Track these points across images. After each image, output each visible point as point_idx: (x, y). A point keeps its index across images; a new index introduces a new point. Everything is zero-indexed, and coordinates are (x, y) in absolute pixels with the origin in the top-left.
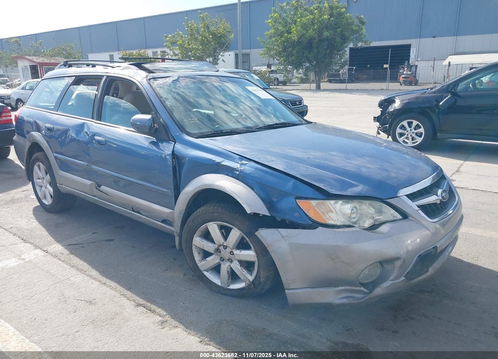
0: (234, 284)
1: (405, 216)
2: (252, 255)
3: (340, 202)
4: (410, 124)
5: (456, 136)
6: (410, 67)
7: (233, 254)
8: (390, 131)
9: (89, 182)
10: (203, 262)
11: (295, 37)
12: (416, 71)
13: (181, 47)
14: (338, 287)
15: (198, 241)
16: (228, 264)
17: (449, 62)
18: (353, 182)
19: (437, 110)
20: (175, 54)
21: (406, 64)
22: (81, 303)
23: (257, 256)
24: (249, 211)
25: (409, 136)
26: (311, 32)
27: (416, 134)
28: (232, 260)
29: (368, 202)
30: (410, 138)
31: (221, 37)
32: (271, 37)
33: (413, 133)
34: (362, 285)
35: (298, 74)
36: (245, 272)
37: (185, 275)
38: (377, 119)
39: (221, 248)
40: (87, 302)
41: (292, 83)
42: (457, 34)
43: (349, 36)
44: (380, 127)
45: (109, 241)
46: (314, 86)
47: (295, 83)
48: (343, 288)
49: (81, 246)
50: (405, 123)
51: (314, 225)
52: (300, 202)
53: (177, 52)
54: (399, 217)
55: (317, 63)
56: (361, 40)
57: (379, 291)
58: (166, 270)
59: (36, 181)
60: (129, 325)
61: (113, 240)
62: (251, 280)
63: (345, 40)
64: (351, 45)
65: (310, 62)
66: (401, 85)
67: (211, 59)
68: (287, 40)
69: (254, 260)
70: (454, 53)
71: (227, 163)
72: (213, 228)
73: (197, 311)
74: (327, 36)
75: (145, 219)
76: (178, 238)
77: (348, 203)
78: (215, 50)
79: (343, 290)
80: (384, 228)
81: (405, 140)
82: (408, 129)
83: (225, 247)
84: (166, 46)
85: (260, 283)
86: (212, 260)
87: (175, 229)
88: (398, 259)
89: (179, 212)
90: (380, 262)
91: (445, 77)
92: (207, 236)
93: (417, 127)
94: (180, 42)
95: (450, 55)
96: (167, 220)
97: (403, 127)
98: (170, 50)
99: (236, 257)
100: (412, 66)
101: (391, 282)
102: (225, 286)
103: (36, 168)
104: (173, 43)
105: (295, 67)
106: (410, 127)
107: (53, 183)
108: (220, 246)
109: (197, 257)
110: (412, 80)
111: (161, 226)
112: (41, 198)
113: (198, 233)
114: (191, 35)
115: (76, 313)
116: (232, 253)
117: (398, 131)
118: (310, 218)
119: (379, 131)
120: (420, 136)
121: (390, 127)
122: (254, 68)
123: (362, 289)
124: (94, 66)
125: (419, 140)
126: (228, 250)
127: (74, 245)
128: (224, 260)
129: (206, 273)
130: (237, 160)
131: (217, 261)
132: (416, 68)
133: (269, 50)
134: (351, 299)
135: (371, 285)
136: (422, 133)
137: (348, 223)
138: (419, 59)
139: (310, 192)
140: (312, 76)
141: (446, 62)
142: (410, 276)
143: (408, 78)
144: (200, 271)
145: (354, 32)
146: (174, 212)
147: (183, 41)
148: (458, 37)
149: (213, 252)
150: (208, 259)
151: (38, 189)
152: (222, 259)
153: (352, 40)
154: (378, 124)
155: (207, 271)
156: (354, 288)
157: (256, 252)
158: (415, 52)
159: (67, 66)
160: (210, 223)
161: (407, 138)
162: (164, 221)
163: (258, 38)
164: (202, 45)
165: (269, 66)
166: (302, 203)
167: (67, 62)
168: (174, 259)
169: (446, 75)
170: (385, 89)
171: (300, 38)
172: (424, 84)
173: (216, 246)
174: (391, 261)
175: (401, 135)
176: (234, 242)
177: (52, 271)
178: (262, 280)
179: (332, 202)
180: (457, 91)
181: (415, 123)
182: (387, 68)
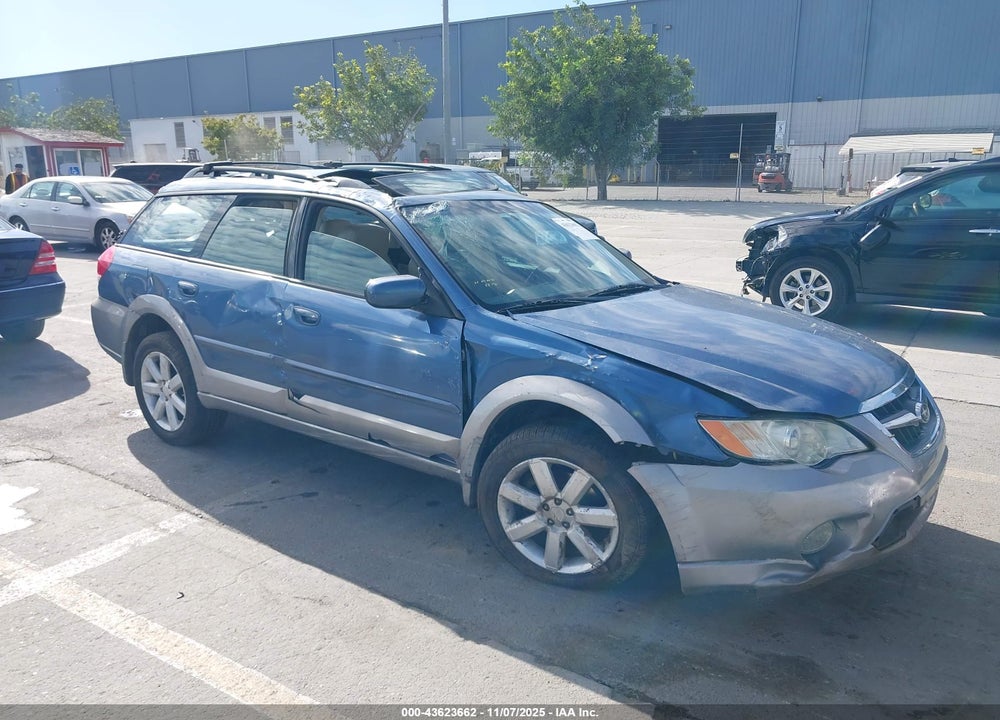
0: (569, 566)
1: (871, 447)
2: (609, 517)
3: (771, 423)
4: (805, 276)
5: (891, 298)
6: (776, 158)
7: (573, 513)
8: (768, 289)
9: (276, 389)
10: (515, 526)
11: (556, 98)
12: (787, 166)
13: (329, 111)
14: (765, 559)
15: (508, 490)
16: (562, 530)
17: (851, 150)
18: (787, 390)
19: (856, 252)
20: (317, 126)
21: (769, 151)
22: (305, 603)
23: (618, 519)
24: (616, 438)
25: (804, 298)
26: (591, 89)
27: (817, 294)
28: (569, 524)
29: (813, 423)
30: (806, 301)
31: (409, 93)
32: (510, 97)
33: (812, 292)
34: (806, 557)
35: (562, 169)
36: (593, 546)
37: (470, 552)
38: (742, 266)
39: (551, 503)
40: (314, 601)
41: (549, 185)
42: (863, 95)
43: (663, 97)
44: (748, 281)
45: (308, 495)
46: (593, 192)
47: (553, 185)
48: (774, 561)
49: (260, 505)
50: (796, 274)
51: (730, 460)
52: (705, 424)
53: (321, 121)
54: (862, 446)
55: (601, 148)
56: (684, 105)
57: (832, 566)
58: (434, 544)
59: (146, 385)
60: (405, 637)
61: (315, 494)
62: (604, 559)
63: (655, 104)
64: (667, 113)
65: (586, 145)
66: (760, 191)
67: (389, 137)
68: (542, 103)
69: (612, 525)
70: (857, 131)
71: (565, 357)
72: (540, 469)
73: (514, 612)
74: (621, 97)
75: (396, 453)
76: (469, 485)
77: (785, 424)
78: (396, 121)
79: (771, 565)
80: (840, 467)
81: (797, 305)
82: (803, 285)
83: (558, 502)
84: (298, 108)
85: (619, 564)
86: (532, 524)
87: (464, 470)
88: (864, 515)
89: (472, 441)
90: (833, 521)
91: (843, 177)
92: (526, 481)
93: (820, 281)
94: (327, 102)
95: (851, 136)
96: (443, 455)
97: (792, 282)
98: (307, 117)
99: (579, 519)
100: (780, 156)
101: (851, 553)
102: (554, 569)
103: (148, 362)
104: (314, 104)
105: (556, 155)
106: (806, 281)
107: (188, 391)
108: (548, 499)
109: (504, 518)
110: (780, 184)
111: (431, 466)
112: (155, 418)
113: (511, 475)
114: (350, 88)
115: (304, 620)
116: (570, 512)
117: (784, 288)
118: (724, 451)
119: (748, 288)
120: (825, 299)
121: (768, 282)
122: (471, 155)
123: (805, 562)
124: (270, 176)
125: (824, 306)
126: (564, 506)
127: (248, 503)
128: (553, 523)
129: (519, 546)
130: (584, 351)
131: (541, 525)
132: (788, 161)
133: (507, 120)
134: (785, 580)
135: (819, 558)
136: (827, 293)
137: (785, 457)
138: (792, 142)
139: (722, 406)
140: (589, 171)
141: (844, 150)
142: (881, 542)
143: (773, 178)
144: (509, 541)
145: (673, 89)
146: (459, 442)
147: (333, 101)
148: (865, 101)
149: (535, 509)
150: (526, 521)
151: (148, 402)
152: (551, 522)
153: (668, 105)
154: (744, 275)
155: (520, 541)
156: (791, 562)
157: (617, 510)
158: (783, 127)
159: (212, 174)
160: (535, 460)
161: (800, 302)
162: (434, 457)
163: (485, 98)
164: (370, 108)
165: (505, 153)
166: (707, 425)
167: (211, 166)
168: (441, 525)
169: (845, 174)
170: (732, 199)
171: (568, 99)
172: (801, 190)
173: (543, 499)
174: (852, 519)
175: (789, 296)
176: (577, 494)
177: (228, 550)
178: (624, 559)
179: (759, 423)
180: (891, 216)
181: (815, 274)
182: (735, 160)
